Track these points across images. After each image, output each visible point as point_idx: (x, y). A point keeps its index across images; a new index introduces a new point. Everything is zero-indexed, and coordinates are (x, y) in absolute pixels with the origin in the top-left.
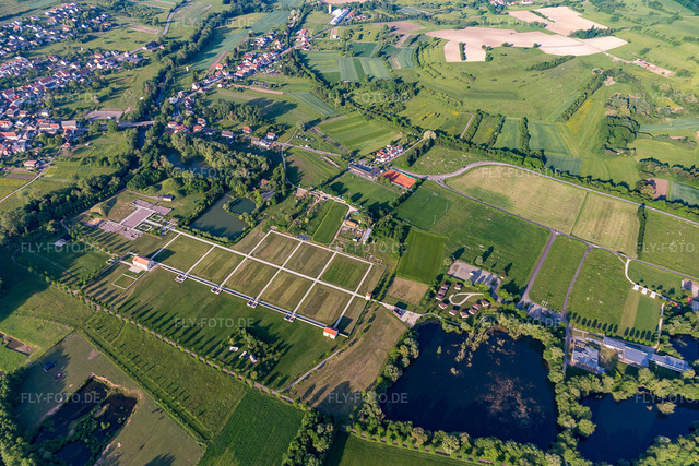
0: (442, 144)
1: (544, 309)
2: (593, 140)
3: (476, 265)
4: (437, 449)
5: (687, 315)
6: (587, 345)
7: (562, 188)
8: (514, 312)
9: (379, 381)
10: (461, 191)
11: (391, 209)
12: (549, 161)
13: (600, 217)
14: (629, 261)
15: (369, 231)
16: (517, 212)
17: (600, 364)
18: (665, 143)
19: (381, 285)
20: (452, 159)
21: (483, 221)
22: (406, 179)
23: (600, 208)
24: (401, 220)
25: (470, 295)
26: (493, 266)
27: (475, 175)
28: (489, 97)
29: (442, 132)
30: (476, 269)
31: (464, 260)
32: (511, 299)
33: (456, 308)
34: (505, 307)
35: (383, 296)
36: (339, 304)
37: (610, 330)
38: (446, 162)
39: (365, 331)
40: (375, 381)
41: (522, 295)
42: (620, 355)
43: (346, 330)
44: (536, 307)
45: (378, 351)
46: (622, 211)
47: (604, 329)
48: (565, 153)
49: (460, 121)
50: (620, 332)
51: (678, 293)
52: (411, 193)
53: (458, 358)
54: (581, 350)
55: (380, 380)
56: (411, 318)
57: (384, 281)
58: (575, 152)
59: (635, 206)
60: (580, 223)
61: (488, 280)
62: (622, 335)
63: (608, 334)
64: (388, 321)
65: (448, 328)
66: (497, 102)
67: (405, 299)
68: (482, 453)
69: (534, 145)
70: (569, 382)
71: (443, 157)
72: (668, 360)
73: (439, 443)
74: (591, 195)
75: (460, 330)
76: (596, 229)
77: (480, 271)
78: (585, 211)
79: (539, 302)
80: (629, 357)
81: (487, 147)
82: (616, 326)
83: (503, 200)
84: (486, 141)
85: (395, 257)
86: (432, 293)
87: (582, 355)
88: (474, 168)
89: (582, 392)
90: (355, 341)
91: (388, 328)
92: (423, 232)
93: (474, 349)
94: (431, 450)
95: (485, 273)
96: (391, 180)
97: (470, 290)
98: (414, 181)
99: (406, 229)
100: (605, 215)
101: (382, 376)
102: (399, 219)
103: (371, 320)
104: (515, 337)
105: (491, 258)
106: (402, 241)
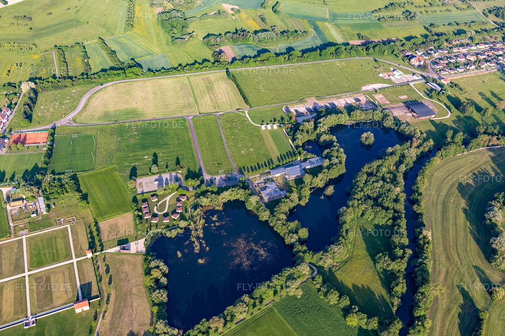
0: (45, 89)
1: (223, 176)
2: (162, 36)
3: (153, 174)
4: (235, 321)
5: (301, 128)
6: (265, 183)
7: (168, 82)
8: (207, 191)
9: (155, 311)
10: (94, 122)
11: (46, 169)
12: (143, 65)
13: (208, 92)
14: (246, 112)
15: (41, 199)
16: (151, 117)
17: (281, 190)
18: (210, 20)
19: (92, 237)
20: (64, 98)
21: (131, 137)
22: (37, 136)
23: (204, 85)
24: (63, 173)
25: (168, 198)
26: (167, 167)
27: (96, 102)
28: (56, 31)
29: (36, 78)
30: (157, 177)
31: (142, 175)
32: (198, 182)
33: (166, 215)
34: (199, 191)
35: (102, 245)
36: (67, 278)
37: (269, 165)
38: (61, 104)
39: (110, 283)
40: (152, 313)
41: (203, 176)
42: (287, 177)
43: (94, 294)
44: (218, 178)
45: (134, 290)
46: (218, 80)
47: (266, 166)
48: (150, 54)
49: (46, 62)
50: (276, 163)
51: (286, 118)
52: (52, 145)
53: (197, 250)
54: (265, 188)
55: (155, 309)
56: (138, 246)
57: (91, 233)
58: (157, 50)
59: (223, 73)
60: (199, 102)
61: (171, 179)
62: (278, 163)
63: (271, 168)
64: (122, 262)
65: (173, 234)
66: (66, 32)
67: (122, 235)
68: (262, 299)
69: (123, 57)
70: (275, 213)
71: (55, 100)
72: (310, 162)
73: (233, 316)
74: (191, 79)
75: (181, 228)
76: (212, 101)
77: (160, 176)
78: (196, 92)
79: (217, 173)
80: (292, 174)
81: (87, 74)
82: (271, 159)
83: (133, 112)
84: (82, 70)
85: (84, 208)
86: (138, 216)
87: (268, 191)
88: (90, 98)
89: (286, 214)
90: (108, 297)
91: (127, 267)
92: (91, 172)
93: (201, 235)
94: (232, 326)
95: (166, 176)
96: (23, 143)
97: (165, 196)
98: (45, 134)
99: (74, 178)
100: (210, 88)
101: (155, 304)
102: (60, 174)
103: (108, 271)
104: (220, 208)
105: (161, 162)
106: (79, 190)
